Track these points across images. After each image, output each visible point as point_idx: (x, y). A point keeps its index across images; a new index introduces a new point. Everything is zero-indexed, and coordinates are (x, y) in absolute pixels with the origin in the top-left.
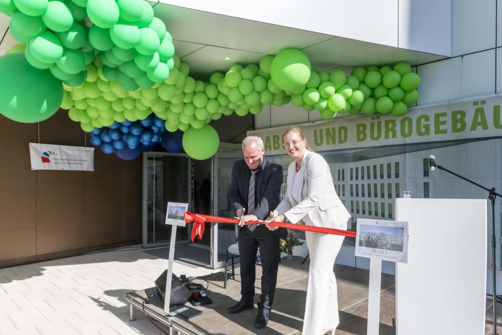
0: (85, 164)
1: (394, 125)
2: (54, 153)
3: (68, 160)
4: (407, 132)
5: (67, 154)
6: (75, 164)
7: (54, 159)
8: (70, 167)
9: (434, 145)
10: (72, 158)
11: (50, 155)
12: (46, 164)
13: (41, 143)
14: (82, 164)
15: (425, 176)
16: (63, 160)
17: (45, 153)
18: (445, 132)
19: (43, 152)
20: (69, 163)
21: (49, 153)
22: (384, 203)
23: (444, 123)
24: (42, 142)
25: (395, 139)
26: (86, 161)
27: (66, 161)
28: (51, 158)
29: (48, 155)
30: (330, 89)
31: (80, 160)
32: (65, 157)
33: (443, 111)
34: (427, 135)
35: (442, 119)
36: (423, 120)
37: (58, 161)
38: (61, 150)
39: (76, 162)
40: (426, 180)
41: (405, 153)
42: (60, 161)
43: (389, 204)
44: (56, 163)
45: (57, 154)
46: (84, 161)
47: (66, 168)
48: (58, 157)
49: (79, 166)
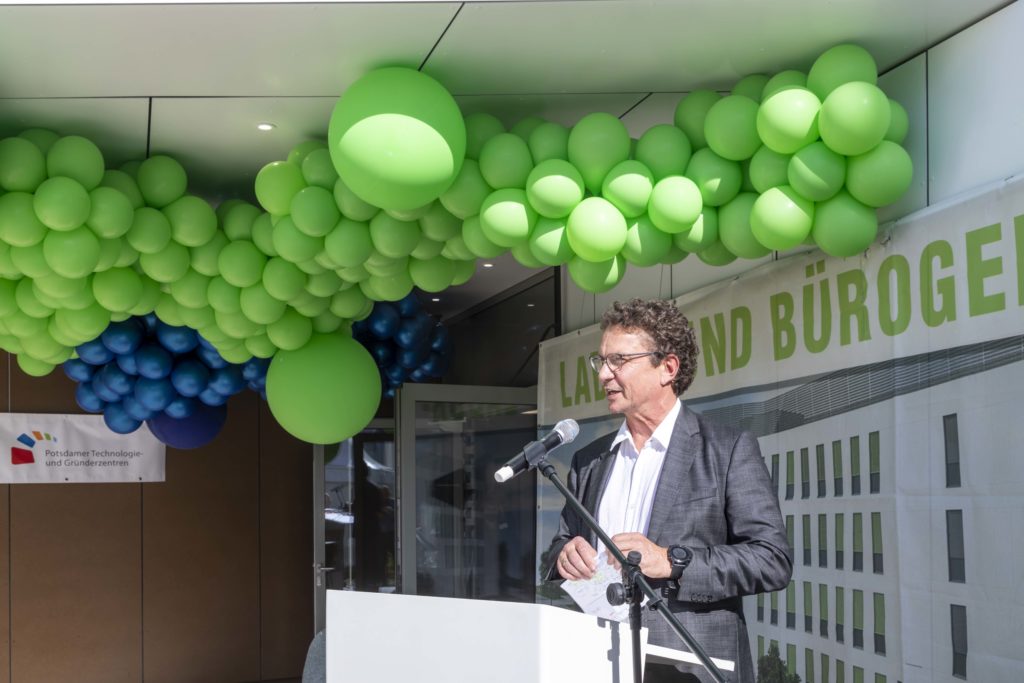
0: (134, 462)
1: (862, 293)
2: (48, 437)
3: (85, 454)
4: (895, 315)
5: (83, 437)
6: (104, 463)
7: (48, 452)
8: (89, 475)
9: (970, 360)
10: (99, 449)
11: (38, 443)
12: (23, 467)
13: (13, 411)
14: (125, 463)
15: (949, 485)
16: (72, 454)
17: (23, 439)
18: (998, 302)
19: (19, 435)
20: (89, 463)
21: (34, 438)
22: (842, 589)
23: (995, 266)
24: (17, 409)
25: (865, 342)
26: (138, 454)
27: (79, 459)
28: (38, 451)
29: (31, 443)
30: (556, 186)
31: (122, 454)
32: (77, 447)
33: (989, 221)
34: (949, 320)
35: (988, 252)
36: (936, 261)
37: (57, 459)
38: (68, 427)
39: (107, 459)
40: (954, 499)
41: (891, 395)
42: (64, 458)
43: (854, 591)
44: (50, 464)
45: (55, 440)
46: (131, 455)
47: (78, 476)
48: (59, 447)
49: (117, 469)
